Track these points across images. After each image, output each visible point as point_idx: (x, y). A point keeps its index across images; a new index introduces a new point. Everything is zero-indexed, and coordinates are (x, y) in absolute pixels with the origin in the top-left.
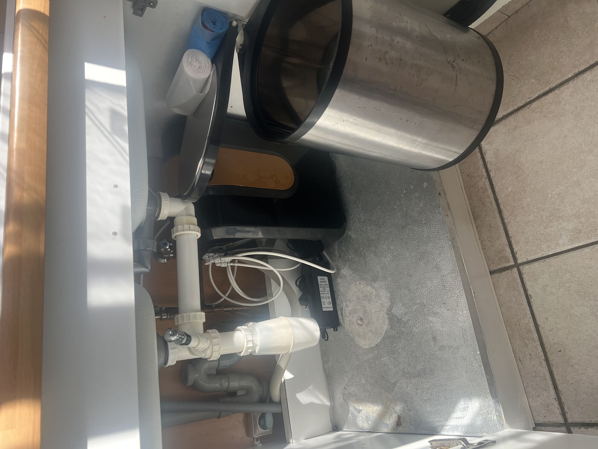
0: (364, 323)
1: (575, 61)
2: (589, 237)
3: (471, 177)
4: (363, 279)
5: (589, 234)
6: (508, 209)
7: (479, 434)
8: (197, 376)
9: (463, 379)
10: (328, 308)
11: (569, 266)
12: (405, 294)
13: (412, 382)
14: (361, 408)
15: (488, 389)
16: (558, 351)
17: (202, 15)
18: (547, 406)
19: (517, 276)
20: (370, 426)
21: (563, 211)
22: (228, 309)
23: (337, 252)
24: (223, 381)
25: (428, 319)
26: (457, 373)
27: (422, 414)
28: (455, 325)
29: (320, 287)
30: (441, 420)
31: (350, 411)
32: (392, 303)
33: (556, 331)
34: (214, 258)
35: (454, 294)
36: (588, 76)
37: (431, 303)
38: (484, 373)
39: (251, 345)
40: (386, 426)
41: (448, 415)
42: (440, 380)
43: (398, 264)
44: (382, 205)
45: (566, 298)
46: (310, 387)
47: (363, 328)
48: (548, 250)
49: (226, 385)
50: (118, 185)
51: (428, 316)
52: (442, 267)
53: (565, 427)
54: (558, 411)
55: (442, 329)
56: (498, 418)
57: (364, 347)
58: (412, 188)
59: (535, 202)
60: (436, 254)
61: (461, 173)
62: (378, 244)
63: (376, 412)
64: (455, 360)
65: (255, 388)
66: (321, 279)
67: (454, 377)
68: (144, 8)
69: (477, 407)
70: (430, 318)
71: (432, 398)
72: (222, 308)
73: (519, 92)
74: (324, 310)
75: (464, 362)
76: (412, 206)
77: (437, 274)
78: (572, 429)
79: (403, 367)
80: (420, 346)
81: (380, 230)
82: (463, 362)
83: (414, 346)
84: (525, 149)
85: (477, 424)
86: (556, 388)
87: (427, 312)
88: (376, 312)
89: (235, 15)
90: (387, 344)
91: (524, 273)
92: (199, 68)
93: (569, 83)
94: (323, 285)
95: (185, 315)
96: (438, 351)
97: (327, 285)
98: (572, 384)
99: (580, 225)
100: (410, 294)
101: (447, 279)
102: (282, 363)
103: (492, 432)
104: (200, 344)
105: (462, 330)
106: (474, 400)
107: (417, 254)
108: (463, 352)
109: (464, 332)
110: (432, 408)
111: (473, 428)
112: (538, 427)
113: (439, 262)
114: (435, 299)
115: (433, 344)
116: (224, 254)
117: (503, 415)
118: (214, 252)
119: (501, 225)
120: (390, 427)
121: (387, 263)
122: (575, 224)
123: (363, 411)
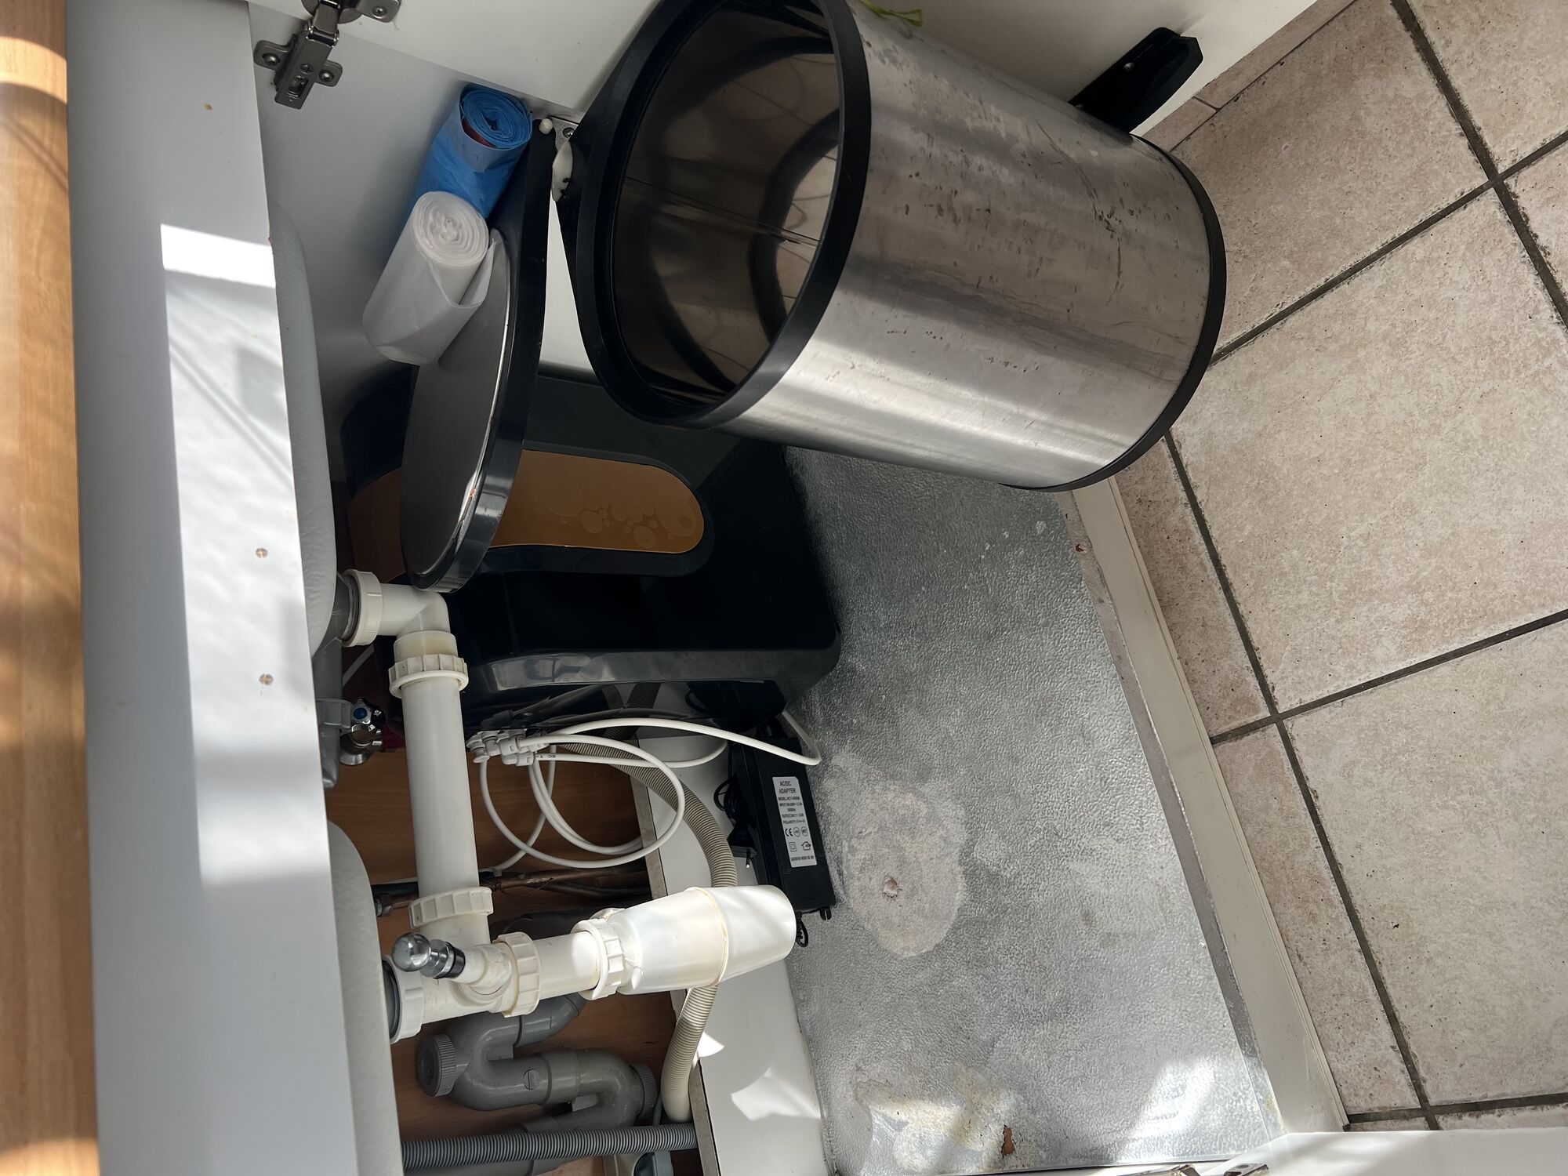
0: (901, 892)
1: (1385, 214)
2: (1448, 637)
3: (1149, 504)
4: (892, 777)
5: (1446, 631)
6: (1246, 579)
7: (1219, 1155)
8: (462, 1066)
9: (1168, 1015)
10: (804, 858)
11: (1404, 711)
12: (1005, 807)
13: (1036, 1036)
14: (903, 1117)
15: (1233, 1034)
16: (1391, 925)
17: (462, 103)
18: (1376, 1069)
19: (1280, 746)
20: (932, 1164)
21: (1379, 578)
22: (538, 881)
23: (818, 711)
24: (534, 1073)
25: (1068, 868)
26: (1152, 1002)
27: (1067, 1116)
28: (1138, 878)
29: (781, 805)
30: (1117, 1127)
31: (875, 1129)
32: (971, 833)
33: (1383, 877)
34: (498, 744)
35: (1132, 798)
36: (1416, 248)
37: (1074, 825)
38: (1221, 994)
39: (617, 967)
40: (975, 1159)
41: (1133, 1112)
42: (1108, 1024)
43: (982, 733)
44: (932, 582)
45: (1401, 792)
46: (768, 1074)
47: (898, 906)
48: (1349, 675)
49: (541, 1084)
50: (266, 549)
51: (1068, 861)
52: (1095, 732)
53: (1424, 1118)
54: (1403, 1079)
55: (1107, 892)
56: (1264, 1109)
57: (903, 954)
58: (1007, 536)
59: (1309, 559)
60: (1079, 699)
61: (1121, 494)
62: (925, 683)
63: (943, 1124)
64: (1146, 968)
65: (620, 1087)
66: (781, 784)
67: (1144, 1011)
68: (305, 85)
69: (1209, 1084)
70: (1074, 866)
71: (1091, 1072)
72: (522, 877)
73: (1253, 291)
74: (794, 864)
75: (1168, 970)
76: (1009, 583)
77: (1084, 751)
78: (1440, 1119)
79: (1010, 998)
80: (1052, 939)
81: (929, 648)
82: (1166, 972)
83: (1035, 941)
84: (1278, 429)
85: (1210, 1129)
86: (1392, 1019)
87: (1064, 850)
88: (932, 859)
89: (546, 103)
90: (966, 943)
91: (1296, 737)
92: (457, 239)
93: (1371, 267)
94: (788, 799)
95: (438, 897)
96: (1099, 948)
97: (798, 798)
98: (1432, 1006)
99: (1423, 608)
100: (1017, 807)
101: (1110, 763)
102: (692, 1014)
103: (1250, 1144)
104: (489, 972)
105: (1159, 891)
106: (1200, 1067)
107: (1030, 704)
108: (1164, 947)
109: (1163, 895)
110: (1092, 1099)
111: (1201, 1140)
112: (1356, 1121)
113: (1089, 719)
114: (1084, 815)
115: (1084, 932)
116: (526, 730)
117: (1274, 1099)
118: (499, 726)
119: (1231, 621)
120: (984, 1159)
121: (952, 732)
122: (1409, 609)
123: (909, 1125)
